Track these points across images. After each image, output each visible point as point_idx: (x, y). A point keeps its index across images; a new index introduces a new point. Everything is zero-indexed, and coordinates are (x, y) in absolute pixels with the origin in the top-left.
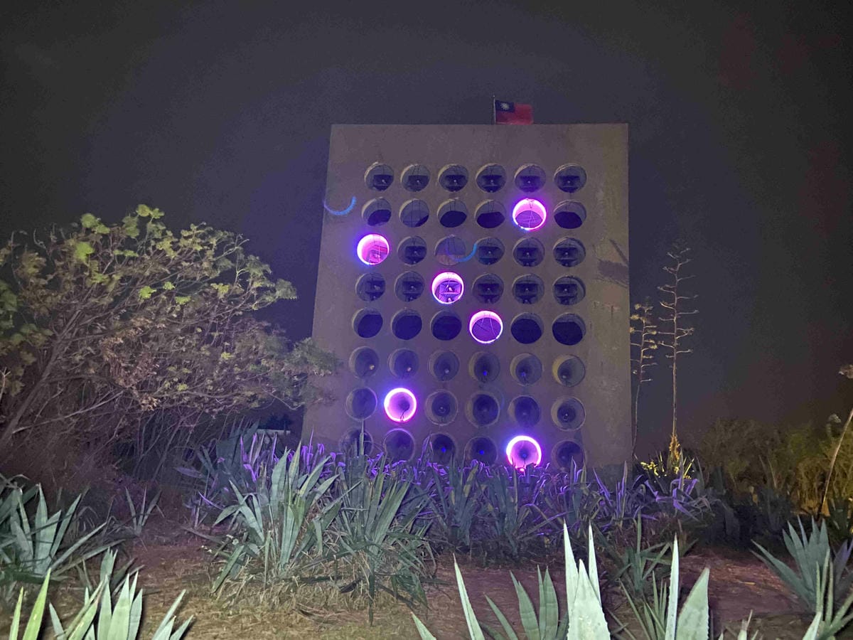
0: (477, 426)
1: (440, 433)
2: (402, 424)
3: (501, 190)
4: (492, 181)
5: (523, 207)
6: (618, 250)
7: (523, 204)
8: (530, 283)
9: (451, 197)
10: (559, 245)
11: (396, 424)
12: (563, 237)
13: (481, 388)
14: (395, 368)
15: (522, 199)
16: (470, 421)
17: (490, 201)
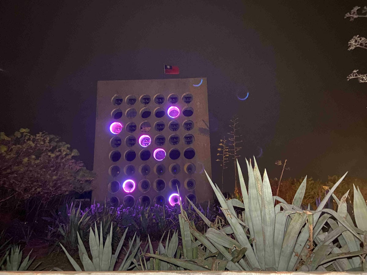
0: (158, 192)
1: (144, 195)
2: (130, 193)
3: (163, 103)
4: (160, 100)
5: (171, 109)
6: (205, 123)
7: (171, 108)
8: (175, 137)
9: (145, 106)
10: (185, 122)
11: (128, 194)
12: (186, 120)
13: (159, 177)
14: (127, 172)
15: (171, 106)
16: (155, 190)
17: (159, 107)
